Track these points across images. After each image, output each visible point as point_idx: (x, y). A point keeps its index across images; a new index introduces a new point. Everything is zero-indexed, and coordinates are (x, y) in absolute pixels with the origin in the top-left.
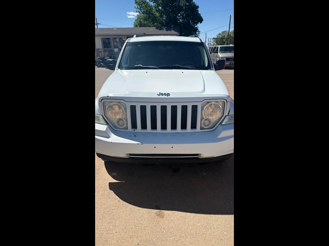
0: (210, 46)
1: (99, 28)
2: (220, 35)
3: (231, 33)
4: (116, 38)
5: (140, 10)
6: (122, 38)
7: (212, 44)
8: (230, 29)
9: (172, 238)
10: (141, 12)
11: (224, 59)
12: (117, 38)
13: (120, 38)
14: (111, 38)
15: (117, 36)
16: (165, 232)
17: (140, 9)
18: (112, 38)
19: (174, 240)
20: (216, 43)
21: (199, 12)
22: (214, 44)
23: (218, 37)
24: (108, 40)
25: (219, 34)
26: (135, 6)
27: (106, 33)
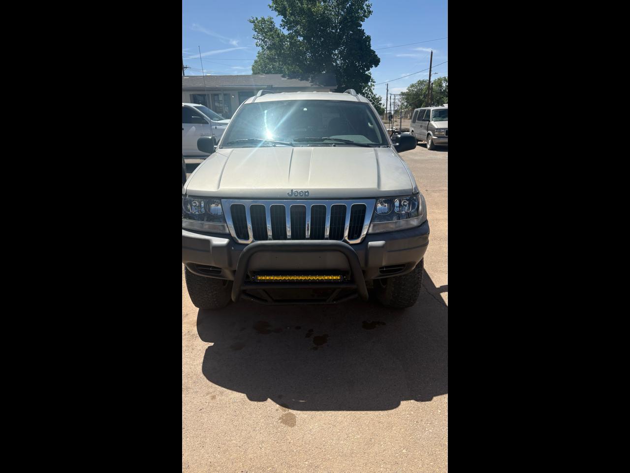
0: (394, 107)
1: (186, 76)
2: (414, 86)
3: (432, 84)
4: (217, 95)
5: (264, 42)
6: (229, 94)
7: (400, 104)
8: (431, 77)
9: (308, 462)
10: (266, 45)
11: (443, 132)
12: (221, 94)
13: (225, 95)
14: (208, 95)
15: (220, 90)
16: (295, 451)
17: (262, 41)
18: (211, 94)
19: (310, 466)
20: (406, 102)
21: (372, 48)
22: (402, 103)
23: (409, 90)
24: (204, 98)
25: (412, 86)
26: (254, 35)
27: (201, 85)
